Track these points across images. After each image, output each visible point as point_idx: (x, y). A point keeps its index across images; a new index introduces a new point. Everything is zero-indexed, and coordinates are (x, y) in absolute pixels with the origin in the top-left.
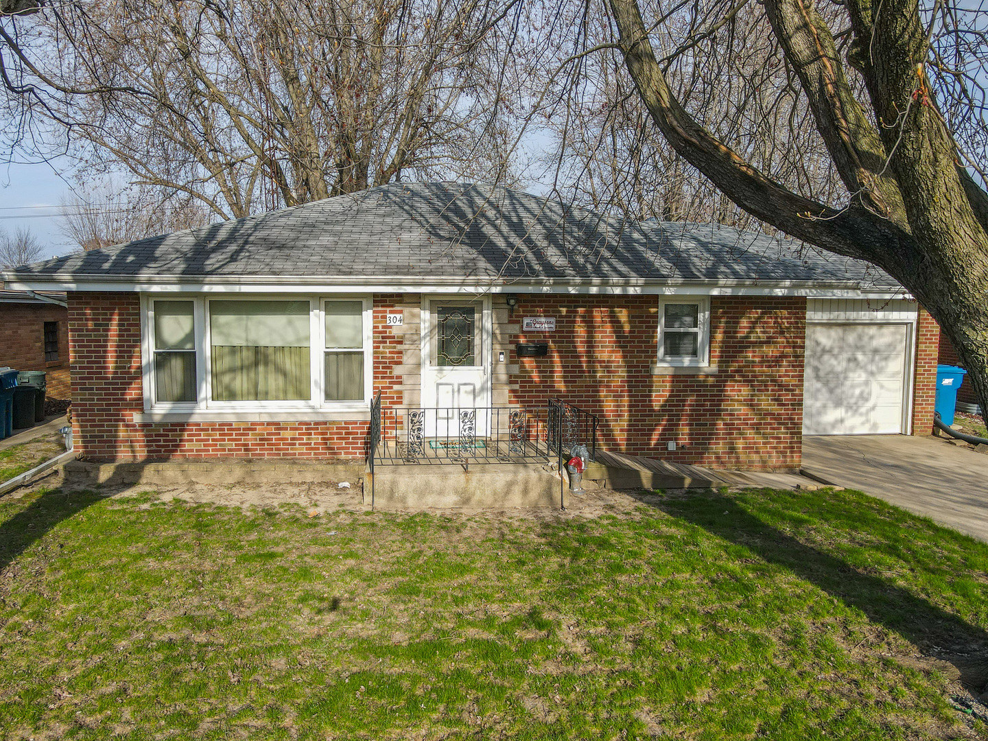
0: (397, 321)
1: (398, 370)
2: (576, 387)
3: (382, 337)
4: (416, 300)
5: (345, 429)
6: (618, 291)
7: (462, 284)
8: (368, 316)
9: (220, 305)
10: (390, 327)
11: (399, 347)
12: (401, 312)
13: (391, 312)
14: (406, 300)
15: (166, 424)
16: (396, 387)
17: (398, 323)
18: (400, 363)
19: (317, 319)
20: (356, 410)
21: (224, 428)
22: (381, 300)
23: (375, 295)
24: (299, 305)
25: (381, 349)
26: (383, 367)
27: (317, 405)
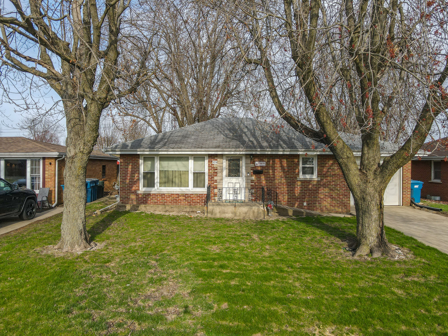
0: (215, 163)
1: (215, 178)
2: (273, 184)
3: (211, 167)
4: (222, 156)
5: (199, 196)
6: (281, 153)
7: (235, 151)
8: (206, 161)
9: (163, 158)
10: (213, 165)
11: (216, 171)
12: (217, 160)
13: (214, 160)
14: (218, 156)
15: (146, 194)
16: (215, 183)
17: (216, 163)
18: (216, 176)
19: (191, 162)
20: (203, 191)
21: (162, 195)
22: (211, 157)
23: (209, 155)
24: (185, 158)
25: (211, 172)
26: (211, 177)
27: (191, 189)
